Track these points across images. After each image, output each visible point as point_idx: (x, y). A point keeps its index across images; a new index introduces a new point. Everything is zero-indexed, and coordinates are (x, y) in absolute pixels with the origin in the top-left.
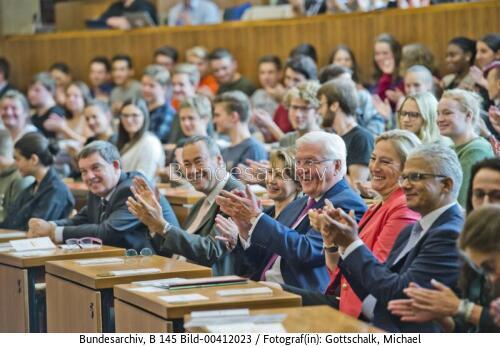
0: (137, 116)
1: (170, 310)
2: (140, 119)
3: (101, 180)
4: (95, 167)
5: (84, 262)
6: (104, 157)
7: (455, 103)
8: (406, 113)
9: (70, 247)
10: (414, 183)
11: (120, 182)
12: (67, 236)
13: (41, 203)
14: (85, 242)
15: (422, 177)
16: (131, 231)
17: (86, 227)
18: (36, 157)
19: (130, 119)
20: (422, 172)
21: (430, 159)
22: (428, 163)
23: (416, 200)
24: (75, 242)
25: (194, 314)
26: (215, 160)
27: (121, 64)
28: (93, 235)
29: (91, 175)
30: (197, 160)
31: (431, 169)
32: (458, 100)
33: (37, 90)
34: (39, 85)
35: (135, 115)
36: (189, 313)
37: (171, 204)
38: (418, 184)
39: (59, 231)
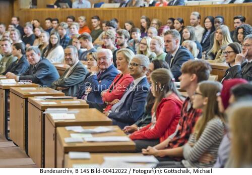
0: (56, 39)
1: (42, 107)
2: (57, 40)
3: (34, 60)
4: (32, 55)
5: (22, 89)
6: (35, 52)
7: (157, 41)
8: (142, 43)
9: (21, 83)
10: (133, 67)
11: (40, 61)
12: (21, 79)
13: (19, 67)
14: (27, 81)
15: (137, 65)
16: (43, 79)
17: (27, 76)
18: (20, 50)
19: (54, 39)
20: (137, 63)
21: (140, 59)
22: (139, 61)
23: (133, 73)
24: (23, 81)
25: (48, 109)
26: (76, 55)
27: (55, 22)
28: (30, 79)
29: (31, 57)
30: (70, 54)
31: (140, 63)
32: (158, 40)
33: (27, 28)
34: (27, 26)
35: (55, 38)
36: (47, 109)
37: (58, 70)
38: (135, 67)
39: (18, 77)
